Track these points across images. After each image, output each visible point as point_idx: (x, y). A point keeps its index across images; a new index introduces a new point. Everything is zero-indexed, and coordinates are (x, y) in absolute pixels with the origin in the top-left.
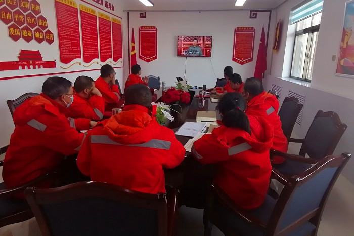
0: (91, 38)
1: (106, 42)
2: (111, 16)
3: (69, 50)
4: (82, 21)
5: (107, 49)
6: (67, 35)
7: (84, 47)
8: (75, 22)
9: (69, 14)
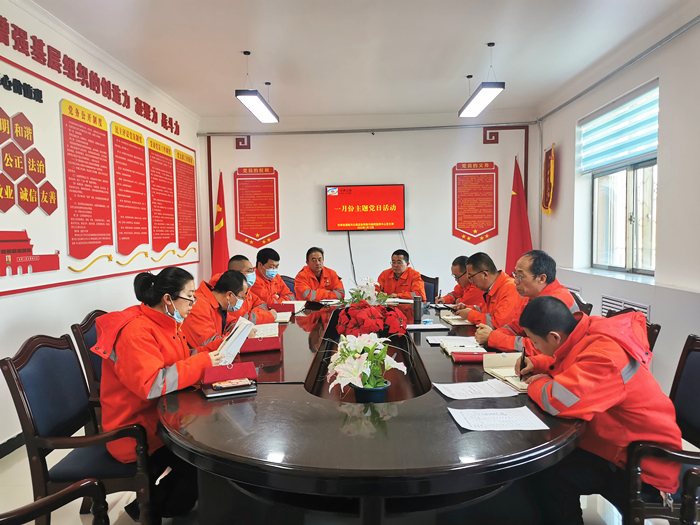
0: (134, 197)
1: (164, 204)
2: (173, 146)
3: (88, 227)
4: (115, 159)
5: (165, 221)
6: (85, 193)
7: (118, 219)
8: (102, 163)
9: (90, 145)
